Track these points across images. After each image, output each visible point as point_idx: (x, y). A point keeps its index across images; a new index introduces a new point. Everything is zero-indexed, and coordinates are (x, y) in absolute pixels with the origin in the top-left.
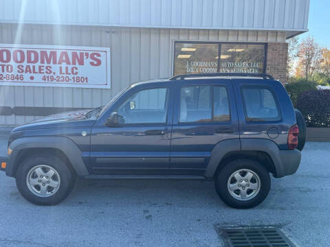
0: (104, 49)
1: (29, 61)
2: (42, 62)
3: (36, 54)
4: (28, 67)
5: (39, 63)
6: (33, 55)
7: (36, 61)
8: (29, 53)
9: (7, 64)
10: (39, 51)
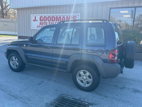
0: (78, 14)
1: (52, 21)
2: (56, 21)
3: (54, 17)
4: (52, 23)
5: (55, 22)
6: (53, 18)
7: (54, 21)
8: (52, 17)
9: (46, 22)
10: (55, 16)
